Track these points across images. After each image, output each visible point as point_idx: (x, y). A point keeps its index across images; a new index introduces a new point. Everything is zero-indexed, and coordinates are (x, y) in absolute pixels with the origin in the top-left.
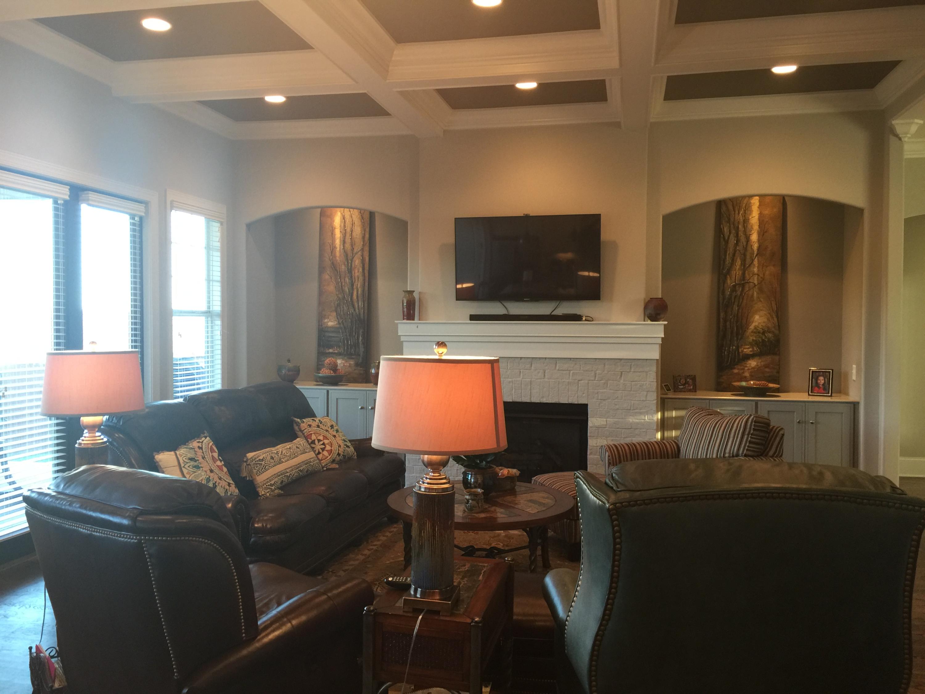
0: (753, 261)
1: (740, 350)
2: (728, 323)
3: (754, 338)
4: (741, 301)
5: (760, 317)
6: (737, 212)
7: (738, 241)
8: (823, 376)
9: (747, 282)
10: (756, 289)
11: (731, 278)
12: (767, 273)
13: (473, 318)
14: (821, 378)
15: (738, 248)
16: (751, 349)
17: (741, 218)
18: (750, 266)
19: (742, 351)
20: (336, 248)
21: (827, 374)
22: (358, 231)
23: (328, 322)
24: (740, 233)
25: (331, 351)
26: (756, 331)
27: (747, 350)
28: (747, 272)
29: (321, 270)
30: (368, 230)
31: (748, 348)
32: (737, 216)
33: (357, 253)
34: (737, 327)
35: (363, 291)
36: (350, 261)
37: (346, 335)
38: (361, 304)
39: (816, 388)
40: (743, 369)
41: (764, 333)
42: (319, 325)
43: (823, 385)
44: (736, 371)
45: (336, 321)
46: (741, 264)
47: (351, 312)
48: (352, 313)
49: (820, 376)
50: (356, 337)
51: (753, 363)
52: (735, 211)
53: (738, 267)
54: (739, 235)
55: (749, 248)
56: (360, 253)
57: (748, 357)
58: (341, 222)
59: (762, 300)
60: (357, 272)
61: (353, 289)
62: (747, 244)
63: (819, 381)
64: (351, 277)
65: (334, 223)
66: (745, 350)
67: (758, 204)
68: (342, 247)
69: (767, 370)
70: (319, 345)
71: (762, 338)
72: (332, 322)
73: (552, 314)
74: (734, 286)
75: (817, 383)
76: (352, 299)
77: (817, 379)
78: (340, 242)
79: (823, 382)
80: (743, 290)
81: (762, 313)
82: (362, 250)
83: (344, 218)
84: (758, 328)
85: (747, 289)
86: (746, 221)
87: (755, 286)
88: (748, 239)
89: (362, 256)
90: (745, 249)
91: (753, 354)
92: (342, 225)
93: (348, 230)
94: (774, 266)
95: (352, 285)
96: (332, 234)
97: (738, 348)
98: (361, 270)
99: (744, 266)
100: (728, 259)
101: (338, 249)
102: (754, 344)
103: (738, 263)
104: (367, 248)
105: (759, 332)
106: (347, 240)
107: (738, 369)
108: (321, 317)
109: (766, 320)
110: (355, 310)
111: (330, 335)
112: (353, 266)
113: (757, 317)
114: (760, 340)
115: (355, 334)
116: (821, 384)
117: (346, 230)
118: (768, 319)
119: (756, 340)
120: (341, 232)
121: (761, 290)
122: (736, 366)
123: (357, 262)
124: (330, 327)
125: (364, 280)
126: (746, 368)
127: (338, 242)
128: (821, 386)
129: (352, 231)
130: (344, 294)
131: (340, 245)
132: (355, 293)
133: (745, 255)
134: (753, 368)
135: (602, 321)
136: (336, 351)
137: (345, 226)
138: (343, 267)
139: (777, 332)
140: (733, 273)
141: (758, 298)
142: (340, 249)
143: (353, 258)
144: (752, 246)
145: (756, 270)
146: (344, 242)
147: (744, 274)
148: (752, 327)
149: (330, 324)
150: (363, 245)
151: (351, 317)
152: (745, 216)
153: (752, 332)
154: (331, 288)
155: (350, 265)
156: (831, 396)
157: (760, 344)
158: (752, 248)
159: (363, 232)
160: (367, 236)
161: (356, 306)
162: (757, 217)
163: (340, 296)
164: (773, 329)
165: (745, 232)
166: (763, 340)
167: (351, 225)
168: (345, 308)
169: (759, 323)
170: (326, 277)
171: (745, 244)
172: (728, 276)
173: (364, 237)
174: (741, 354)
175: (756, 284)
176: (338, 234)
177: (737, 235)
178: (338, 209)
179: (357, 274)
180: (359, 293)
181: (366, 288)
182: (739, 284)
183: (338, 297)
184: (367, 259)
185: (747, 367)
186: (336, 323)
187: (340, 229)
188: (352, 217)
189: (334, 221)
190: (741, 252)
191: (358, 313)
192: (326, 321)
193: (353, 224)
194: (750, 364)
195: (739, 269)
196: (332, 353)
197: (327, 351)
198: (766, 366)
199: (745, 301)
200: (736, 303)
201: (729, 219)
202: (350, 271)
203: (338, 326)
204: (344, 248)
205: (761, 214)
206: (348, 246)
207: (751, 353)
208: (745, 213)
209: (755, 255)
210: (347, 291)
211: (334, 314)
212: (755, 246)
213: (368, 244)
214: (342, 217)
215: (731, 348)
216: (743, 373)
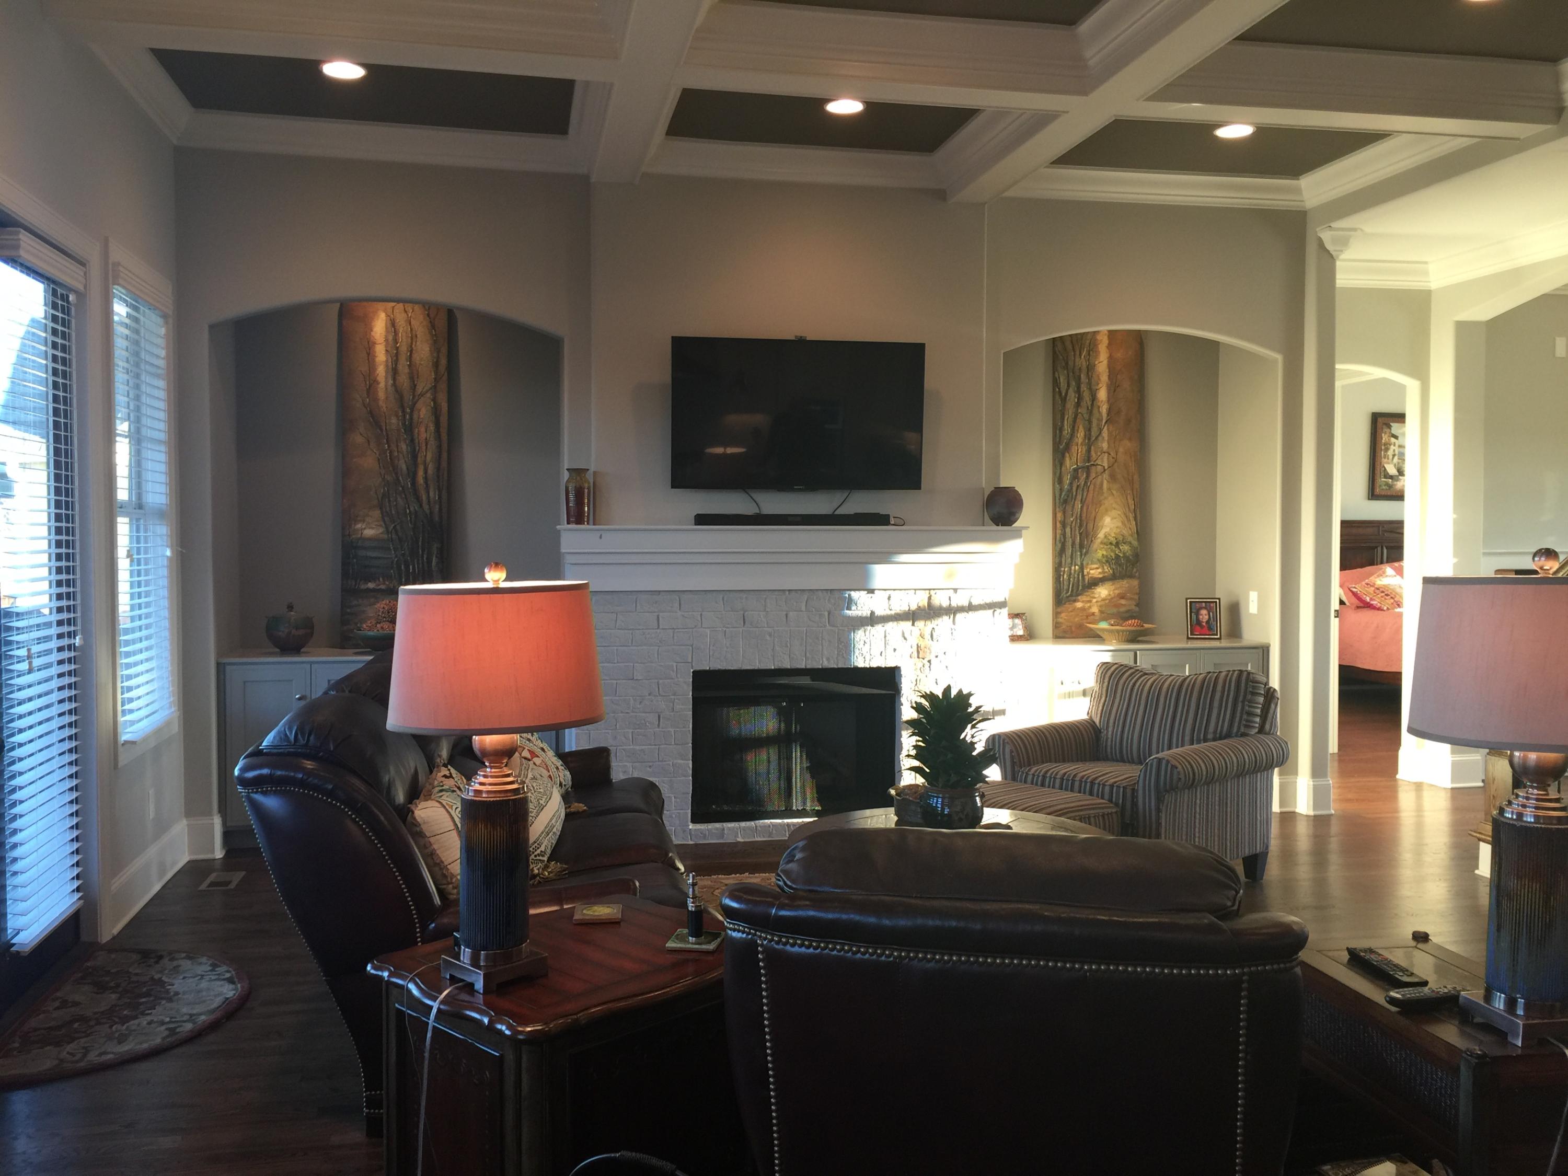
0: (1101, 430)
1: (1086, 572)
2: (1068, 530)
3: (1105, 553)
4: (1085, 494)
5: (1113, 519)
6: (1078, 353)
7: (1080, 398)
8: (1205, 608)
9: (1093, 465)
10: (1106, 475)
11: (1071, 459)
12: (1121, 450)
13: (702, 520)
14: (1204, 612)
15: (1079, 411)
16: (1100, 570)
17: (1084, 363)
18: (1097, 438)
19: (1088, 573)
20: (378, 383)
21: (1212, 605)
22: (423, 350)
23: (365, 529)
24: (1082, 385)
25: (371, 585)
26: (1107, 543)
27: (1094, 571)
28: (1092, 448)
29: (345, 424)
30: (444, 350)
31: (1097, 568)
32: (1077, 360)
33: (422, 395)
34: (1081, 534)
35: (438, 468)
36: (408, 410)
37: (403, 555)
38: (435, 494)
39: (1198, 627)
40: (1090, 601)
41: (1117, 545)
42: (343, 536)
43: (1208, 622)
44: (1079, 605)
45: (381, 526)
46: (1085, 436)
47: (412, 509)
48: (416, 512)
49: (1201, 608)
50: (425, 556)
51: (1103, 592)
52: (1074, 350)
53: (1080, 441)
54: (1082, 390)
55: (1095, 411)
56: (428, 395)
57: (1095, 583)
58: (387, 331)
59: (1114, 492)
60: (425, 432)
61: (415, 465)
62: (1092, 405)
63: (1201, 617)
64: (412, 440)
65: (373, 333)
66: (1092, 572)
67: (1107, 342)
68: (391, 382)
69: (1123, 602)
70: (345, 575)
71: (1114, 552)
72: (372, 528)
73: (836, 513)
74: (1076, 470)
75: (1198, 619)
76: (414, 483)
77: (1197, 614)
78: (387, 372)
79: (1207, 617)
80: (1088, 477)
81: (1114, 513)
82: (435, 388)
83: (392, 324)
84: (1110, 538)
85: (1093, 475)
86: (1090, 368)
87: (1105, 470)
88: (1094, 398)
89: (434, 400)
90: (1091, 413)
91: (1104, 577)
92: (391, 338)
93: (404, 349)
94: (1130, 439)
95: (414, 456)
96: (369, 354)
97: (1082, 568)
98: (432, 428)
99: (1089, 439)
100: (1066, 427)
101: (382, 385)
102: (1104, 561)
103: (1081, 434)
104: (443, 386)
105: (1111, 544)
106: (400, 367)
107: (1083, 602)
108: (347, 518)
109: (1120, 524)
110: (421, 506)
111: (370, 554)
112: (415, 416)
113: (1107, 520)
114: (1113, 554)
115: (423, 551)
116: (1204, 621)
117: (397, 348)
118: (1123, 523)
119: (1107, 556)
120: (387, 350)
121: (1113, 477)
122: (1079, 597)
123: (424, 411)
124: (370, 539)
125: (440, 447)
126: (1094, 600)
127: (381, 371)
128: (1204, 624)
129: (411, 352)
130: (396, 474)
131: (386, 378)
132: (421, 473)
133: (1090, 422)
134: (1104, 600)
136: (383, 587)
137: (396, 341)
138: (394, 420)
139: (1135, 543)
140: (1074, 449)
141: (1109, 489)
142: (386, 386)
143: (414, 404)
144: (1099, 407)
145: (1105, 446)
146: (394, 371)
147: (1089, 451)
148: (1101, 535)
149: (369, 532)
150: (435, 379)
151: (413, 520)
152: (1089, 360)
153: (1102, 543)
154: (369, 461)
155: (408, 417)
156: (1220, 639)
157: (1113, 562)
158: (1099, 412)
159: (435, 355)
160: (443, 362)
161: (424, 498)
162: (1105, 362)
163: (388, 478)
164: (1130, 539)
165: (1089, 384)
166: (1117, 557)
167: (409, 340)
168: (401, 502)
169: (1111, 529)
170: (358, 439)
171: (1089, 403)
172: (1067, 455)
173: (436, 365)
174: (1087, 578)
175: (1106, 468)
176: (381, 354)
177: (1078, 391)
178: (380, 305)
179: (423, 436)
180: (430, 472)
181: (444, 464)
182: (1083, 467)
183: (384, 479)
184: (444, 406)
185: (1095, 598)
186: (381, 530)
187: (386, 346)
188: (410, 324)
189: (372, 331)
190: (1085, 415)
191: (428, 512)
192: (359, 526)
193: (413, 337)
194: (1100, 593)
195: (1082, 444)
196: (374, 590)
197: (363, 587)
198: (1122, 597)
199: (1091, 495)
200: (1079, 497)
201: (1067, 364)
202: (409, 428)
203: (385, 536)
204: (394, 384)
205: (1111, 358)
206: (403, 379)
207: (1101, 576)
208: (1089, 354)
209: (1104, 421)
210: (404, 467)
211: (377, 513)
212: (1104, 409)
213: (445, 378)
214: (389, 322)
215: (1073, 568)
216: (1090, 607)
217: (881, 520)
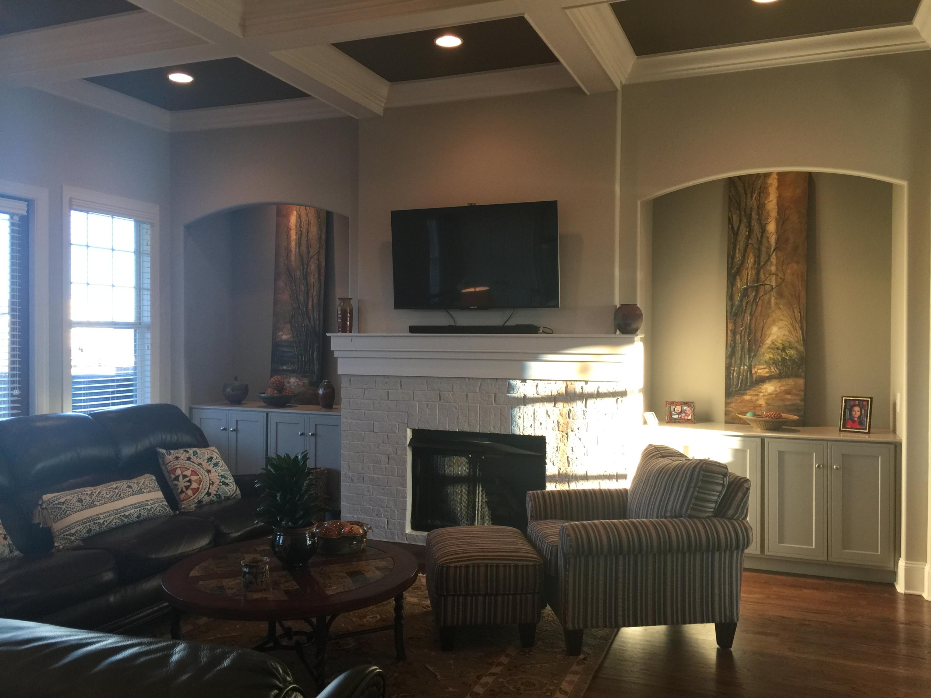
0: (769, 257)
1: (753, 371)
2: (738, 337)
3: (772, 356)
4: (754, 308)
5: (780, 328)
6: (749, 196)
7: (751, 231)
8: (858, 405)
9: (762, 285)
10: (773, 293)
11: (741, 280)
12: (789, 271)
13: (414, 330)
14: (857, 409)
15: (750, 242)
16: (767, 370)
17: (755, 203)
18: (766, 263)
19: (756, 372)
20: (292, 251)
21: (865, 403)
22: (314, 230)
23: (282, 335)
24: (753, 222)
25: (285, 367)
26: (774, 348)
27: (762, 371)
28: (761, 271)
29: (277, 276)
30: (324, 230)
31: (765, 368)
32: (749, 201)
33: (312, 257)
34: (749, 341)
35: (319, 300)
36: (305, 266)
37: (300, 350)
38: (317, 315)
39: (850, 422)
40: (757, 395)
41: (784, 349)
42: (273, 339)
43: (859, 417)
44: (747, 397)
45: (290, 333)
46: (755, 261)
47: (305, 324)
48: (307, 325)
49: (855, 405)
50: (311, 351)
51: (769, 388)
52: (746, 194)
53: (750, 266)
54: (752, 225)
55: (765, 241)
56: (316, 257)
57: (762, 380)
58: (297, 222)
59: (782, 307)
60: (313, 279)
61: (308, 298)
62: (762, 236)
63: (854, 413)
64: (307, 284)
65: (290, 224)
66: (759, 371)
67: (777, 184)
68: (297, 251)
69: (789, 397)
70: (273, 361)
71: (781, 355)
72: (286, 335)
73: (506, 325)
74: (746, 289)
75: (851, 414)
76: (307, 309)
77: (851, 410)
78: (296, 245)
79: (859, 413)
80: (756, 295)
81: (781, 324)
82: (319, 253)
83: (299, 217)
84: (777, 344)
85: (762, 293)
86: (761, 207)
87: (773, 289)
88: (763, 230)
89: (318, 260)
90: (760, 243)
91: (770, 376)
92: (298, 225)
93: (304, 231)
94: (797, 262)
95: (308, 293)
96: (288, 236)
97: (750, 368)
98: (317, 275)
99: (759, 264)
100: (737, 256)
101: (293, 253)
102: (771, 362)
103: (751, 260)
104: (323, 252)
105: (778, 349)
106: (302, 242)
107: (751, 395)
108: (276, 329)
109: (787, 333)
110: (310, 322)
111: (285, 349)
112: (309, 271)
113: (775, 329)
114: (779, 357)
115: (310, 348)
116: (856, 416)
117: (301, 231)
118: (790, 332)
119: (774, 359)
120: (296, 233)
121: (780, 295)
122: (747, 391)
123: (313, 267)
124: (284, 341)
125: (320, 287)
126: (761, 394)
127: (293, 244)
128: (856, 419)
129: (308, 232)
130: (298, 303)
131: (296, 248)
132: (310, 303)
133: (759, 250)
134: (770, 394)
135: (565, 333)
136: (290, 368)
137: (301, 227)
138: (298, 273)
139: (801, 348)
140: (745, 273)
141: (776, 304)
142: (295, 253)
143: (308, 262)
144: (768, 238)
145: (773, 269)
146: (299, 245)
147: (758, 274)
148: (768, 342)
149: (285, 337)
150: (319, 247)
151: (306, 329)
152: (759, 200)
153: (769, 348)
154: (285, 297)
155: (305, 270)
156: (869, 432)
157: (780, 364)
158: (768, 241)
159: (320, 233)
160: (324, 236)
161: (312, 317)
162: (775, 201)
163: (294, 305)
164: (796, 345)
165: (759, 221)
166: (784, 359)
167: (307, 226)
168: (300, 320)
169: (778, 336)
170: (281, 284)
171: (759, 236)
172: (738, 277)
173: (320, 239)
174: (754, 376)
175: (774, 287)
176: (293, 235)
177: (749, 226)
178: (295, 207)
179: (312, 281)
180: (315, 302)
181: (322, 297)
182: (751, 287)
183: (292, 306)
184: (323, 263)
185: (762, 393)
186: (290, 336)
187: (296, 230)
188: (308, 216)
189: (289, 222)
190: (755, 246)
191: (313, 325)
192: (280, 333)
193: (309, 224)
194: (767, 389)
195: (752, 268)
196: (286, 370)
197: (281, 368)
198: (788, 392)
199: (759, 309)
200: (748, 311)
201: (739, 205)
202: (306, 276)
203: (292, 339)
204: (299, 252)
205: (780, 198)
206: (304, 248)
207: (768, 375)
208: (760, 197)
209: (772, 250)
210: (302, 299)
211: (289, 326)
212: (773, 240)
213: (324, 246)
214: (298, 216)
215: (742, 368)
216: (757, 400)
217: (531, 329)
